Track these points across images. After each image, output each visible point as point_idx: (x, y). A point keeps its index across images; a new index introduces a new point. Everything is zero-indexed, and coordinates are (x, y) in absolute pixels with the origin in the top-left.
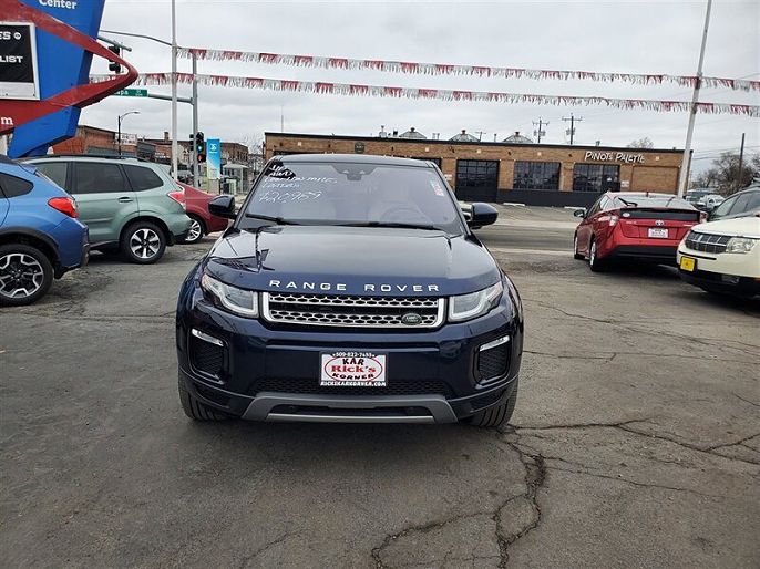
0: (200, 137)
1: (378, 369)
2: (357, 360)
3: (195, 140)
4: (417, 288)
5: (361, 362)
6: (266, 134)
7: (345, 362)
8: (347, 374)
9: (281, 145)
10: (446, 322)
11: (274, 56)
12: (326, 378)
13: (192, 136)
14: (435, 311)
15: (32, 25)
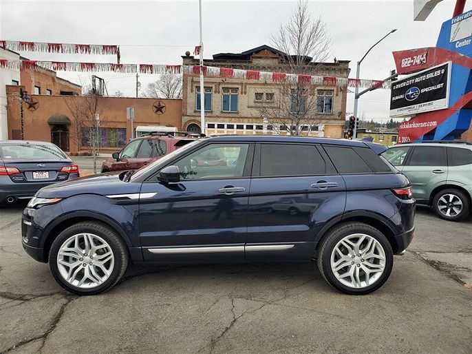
15: (450, 63)
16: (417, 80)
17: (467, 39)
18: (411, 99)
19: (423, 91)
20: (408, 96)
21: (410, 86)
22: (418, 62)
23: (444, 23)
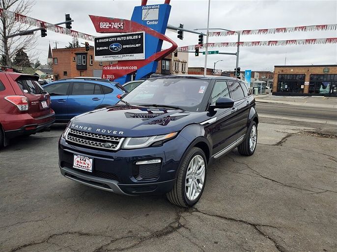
0: (239, 69)
1: (90, 165)
2: (84, 159)
3: (236, 71)
4: (114, 132)
5: (85, 161)
6: (275, 66)
7: (81, 160)
8: (81, 165)
9: (282, 71)
10: (120, 149)
11: (249, 31)
12: (75, 165)
13: (235, 69)
14: (118, 143)
15: (144, 32)
16: (119, 39)
17: (155, 21)
18: (115, 50)
19: (124, 47)
20: (112, 49)
21: (112, 42)
22: (116, 27)
23: (135, 7)
